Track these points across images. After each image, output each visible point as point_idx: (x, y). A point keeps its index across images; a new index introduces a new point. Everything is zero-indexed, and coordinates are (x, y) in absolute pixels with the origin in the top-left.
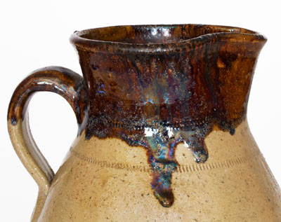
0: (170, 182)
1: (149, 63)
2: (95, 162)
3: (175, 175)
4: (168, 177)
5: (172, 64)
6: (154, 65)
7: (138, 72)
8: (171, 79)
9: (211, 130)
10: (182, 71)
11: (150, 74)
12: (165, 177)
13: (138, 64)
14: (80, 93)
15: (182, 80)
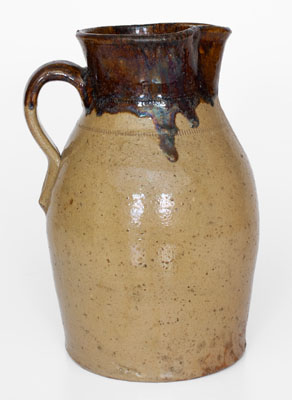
0: (173, 143)
1: (155, 49)
2: (109, 133)
3: (176, 137)
4: (172, 140)
5: (172, 50)
6: (159, 51)
7: (146, 57)
8: (171, 63)
9: (199, 103)
10: (179, 56)
11: (155, 59)
12: (170, 140)
13: (146, 51)
14: (87, 80)
15: (179, 63)
